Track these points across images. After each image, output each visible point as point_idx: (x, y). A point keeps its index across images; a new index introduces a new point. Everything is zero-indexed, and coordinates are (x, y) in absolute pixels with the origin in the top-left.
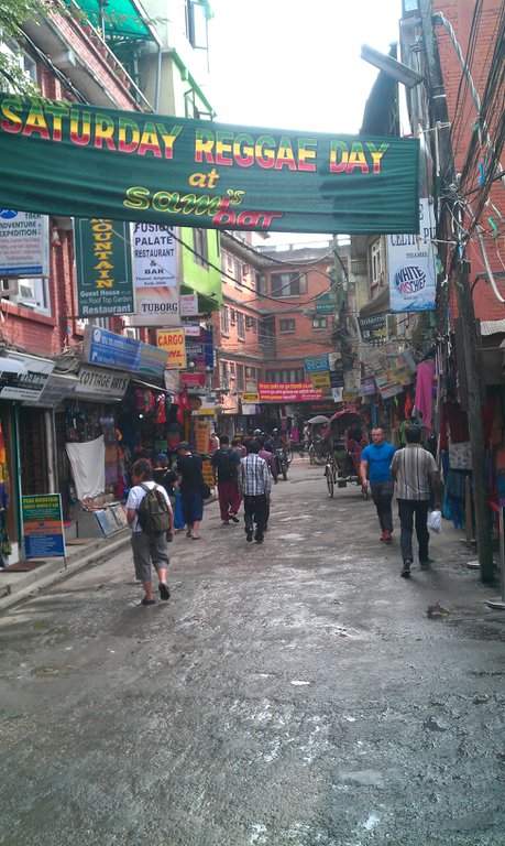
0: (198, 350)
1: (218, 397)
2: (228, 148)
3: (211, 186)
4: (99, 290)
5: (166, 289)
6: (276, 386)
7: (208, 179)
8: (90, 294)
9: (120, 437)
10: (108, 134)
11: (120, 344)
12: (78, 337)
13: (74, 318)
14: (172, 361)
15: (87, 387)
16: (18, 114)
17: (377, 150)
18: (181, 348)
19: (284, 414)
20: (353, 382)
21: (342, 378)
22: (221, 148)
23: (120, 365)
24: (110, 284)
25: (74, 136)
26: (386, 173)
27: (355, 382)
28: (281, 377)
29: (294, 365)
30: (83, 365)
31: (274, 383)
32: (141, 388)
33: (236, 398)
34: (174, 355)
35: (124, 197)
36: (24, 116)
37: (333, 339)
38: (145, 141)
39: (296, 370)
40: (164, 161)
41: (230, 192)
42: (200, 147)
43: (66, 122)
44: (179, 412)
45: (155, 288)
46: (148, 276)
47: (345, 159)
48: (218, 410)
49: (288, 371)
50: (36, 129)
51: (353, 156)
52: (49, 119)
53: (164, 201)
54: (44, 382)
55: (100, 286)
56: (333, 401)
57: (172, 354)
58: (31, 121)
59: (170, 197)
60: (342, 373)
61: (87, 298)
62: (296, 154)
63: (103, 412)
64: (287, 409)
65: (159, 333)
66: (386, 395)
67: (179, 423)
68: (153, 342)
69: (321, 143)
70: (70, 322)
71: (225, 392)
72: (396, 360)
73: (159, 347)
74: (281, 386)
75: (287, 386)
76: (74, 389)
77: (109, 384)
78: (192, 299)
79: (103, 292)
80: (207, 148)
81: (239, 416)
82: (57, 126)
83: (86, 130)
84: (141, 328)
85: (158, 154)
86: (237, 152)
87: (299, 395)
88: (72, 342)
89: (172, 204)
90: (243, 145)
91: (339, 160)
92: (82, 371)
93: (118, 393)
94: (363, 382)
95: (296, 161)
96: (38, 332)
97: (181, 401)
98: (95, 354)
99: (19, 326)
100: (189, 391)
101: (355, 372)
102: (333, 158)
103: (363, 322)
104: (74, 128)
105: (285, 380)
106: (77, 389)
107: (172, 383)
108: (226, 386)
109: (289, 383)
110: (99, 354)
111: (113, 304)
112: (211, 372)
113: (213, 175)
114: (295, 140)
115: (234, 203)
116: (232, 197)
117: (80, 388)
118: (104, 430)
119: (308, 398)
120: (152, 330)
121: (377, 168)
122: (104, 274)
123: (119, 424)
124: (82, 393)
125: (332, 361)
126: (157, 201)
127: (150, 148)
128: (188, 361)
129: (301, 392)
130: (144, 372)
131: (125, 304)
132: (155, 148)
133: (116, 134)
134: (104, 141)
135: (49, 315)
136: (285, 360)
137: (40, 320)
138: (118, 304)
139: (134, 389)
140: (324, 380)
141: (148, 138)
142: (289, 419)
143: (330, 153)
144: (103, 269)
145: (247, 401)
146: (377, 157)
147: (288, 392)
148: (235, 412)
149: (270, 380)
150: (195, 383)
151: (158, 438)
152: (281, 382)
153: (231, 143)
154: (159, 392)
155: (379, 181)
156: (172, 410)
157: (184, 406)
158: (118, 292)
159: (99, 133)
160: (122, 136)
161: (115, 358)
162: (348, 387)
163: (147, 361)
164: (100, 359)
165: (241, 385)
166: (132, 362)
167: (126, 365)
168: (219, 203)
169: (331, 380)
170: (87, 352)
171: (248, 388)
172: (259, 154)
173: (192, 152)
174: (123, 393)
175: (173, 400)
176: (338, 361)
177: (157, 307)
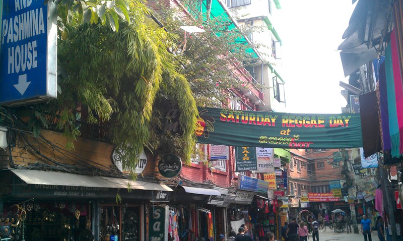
0: (281, 181)
1: (289, 199)
2: (293, 121)
3: (288, 134)
4: (244, 161)
5: (268, 158)
6: (316, 194)
7: (287, 132)
8: (241, 163)
9: (251, 219)
10: (254, 119)
11: (251, 181)
12: (235, 179)
13: (234, 172)
14: (270, 186)
15: (239, 199)
16: (225, 115)
17: (347, 118)
18: (274, 180)
19: (321, 207)
20: (352, 193)
21: (347, 192)
22: (291, 121)
23: (251, 189)
24: (248, 159)
25: (243, 121)
26: (350, 126)
27: (353, 193)
28: (319, 190)
29: (325, 184)
30: (238, 190)
31: (315, 193)
32: (258, 198)
33: (298, 200)
34: (271, 184)
35: (259, 139)
36: (227, 115)
37: (342, 174)
38: (265, 121)
39: (326, 186)
40: (272, 127)
41: (294, 136)
42: (284, 121)
43: (240, 116)
44: (274, 208)
45: (264, 158)
46: (261, 153)
47: (335, 122)
48: (290, 206)
49: (322, 186)
50: (231, 119)
51: (338, 121)
52: (235, 116)
53: (272, 140)
54: (225, 197)
55: (244, 160)
56: (345, 201)
57: (271, 183)
58: (229, 117)
59: (274, 139)
60: (347, 189)
61: (239, 164)
62: (317, 122)
63: (244, 208)
64: (323, 205)
65: (265, 175)
66: (367, 200)
67: (274, 213)
68: (263, 179)
69: (326, 117)
70: (233, 174)
71: (293, 197)
72: (371, 184)
73: (265, 181)
74: (319, 195)
75: (322, 195)
76: (234, 199)
77: (247, 197)
78: (278, 160)
79: (245, 162)
80: (286, 122)
81: (299, 208)
82: (238, 118)
83: (247, 119)
84: (258, 174)
85: (270, 125)
86: (296, 122)
87: (328, 199)
88: (233, 181)
89: (275, 141)
90: (298, 120)
91: (333, 123)
92: (237, 192)
93: (249, 201)
94: (357, 193)
95: (317, 124)
96: (222, 178)
97: (274, 203)
98: (242, 185)
99: (216, 177)
100: (278, 198)
101: (353, 189)
102: (331, 122)
103: (355, 166)
104: (243, 118)
105: (321, 191)
106: (235, 200)
107: (270, 196)
108: (293, 194)
109: (323, 192)
110: (244, 185)
111: (249, 167)
112: (287, 189)
113: (289, 131)
114: (317, 117)
115: (296, 139)
116: (296, 138)
117: (237, 199)
118: (244, 216)
119: (332, 200)
120: (262, 174)
121: (347, 125)
122: (246, 155)
123: (250, 213)
124: (237, 201)
125: (342, 183)
126: (270, 140)
127: (267, 123)
128: (277, 185)
129: (329, 197)
130: (260, 192)
131: (254, 166)
132: (269, 123)
133: (256, 119)
134: (252, 122)
135: (225, 171)
136: (320, 182)
137: (222, 174)
138: (251, 167)
139: (256, 199)
140: (339, 193)
141: (267, 120)
142: (324, 210)
143: (329, 121)
144: (245, 153)
145: (303, 201)
146: (347, 121)
147: (322, 197)
148: (297, 206)
149: (314, 191)
150: (280, 195)
151: (265, 219)
152: (319, 193)
153: (294, 120)
154: (266, 200)
155: (348, 129)
156: (271, 207)
157: (276, 205)
158: (251, 162)
159: (251, 119)
160: (258, 120)
161: (249, 186)
162: (350, 196)
163: (261, 187)
164: (244, 187)
165: (300, 193)
166: (255, 188)
167: (253, 189)
168: (291, 140)
169: (342, 192)
170: (239, 185)
171: (303, 195)
172: (304, 123)
173: (281, 124)
174: (251, 200)
175: (271, 203)
176: (345, 184)
177: (265, 165)
